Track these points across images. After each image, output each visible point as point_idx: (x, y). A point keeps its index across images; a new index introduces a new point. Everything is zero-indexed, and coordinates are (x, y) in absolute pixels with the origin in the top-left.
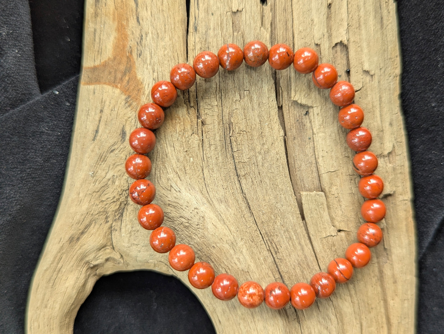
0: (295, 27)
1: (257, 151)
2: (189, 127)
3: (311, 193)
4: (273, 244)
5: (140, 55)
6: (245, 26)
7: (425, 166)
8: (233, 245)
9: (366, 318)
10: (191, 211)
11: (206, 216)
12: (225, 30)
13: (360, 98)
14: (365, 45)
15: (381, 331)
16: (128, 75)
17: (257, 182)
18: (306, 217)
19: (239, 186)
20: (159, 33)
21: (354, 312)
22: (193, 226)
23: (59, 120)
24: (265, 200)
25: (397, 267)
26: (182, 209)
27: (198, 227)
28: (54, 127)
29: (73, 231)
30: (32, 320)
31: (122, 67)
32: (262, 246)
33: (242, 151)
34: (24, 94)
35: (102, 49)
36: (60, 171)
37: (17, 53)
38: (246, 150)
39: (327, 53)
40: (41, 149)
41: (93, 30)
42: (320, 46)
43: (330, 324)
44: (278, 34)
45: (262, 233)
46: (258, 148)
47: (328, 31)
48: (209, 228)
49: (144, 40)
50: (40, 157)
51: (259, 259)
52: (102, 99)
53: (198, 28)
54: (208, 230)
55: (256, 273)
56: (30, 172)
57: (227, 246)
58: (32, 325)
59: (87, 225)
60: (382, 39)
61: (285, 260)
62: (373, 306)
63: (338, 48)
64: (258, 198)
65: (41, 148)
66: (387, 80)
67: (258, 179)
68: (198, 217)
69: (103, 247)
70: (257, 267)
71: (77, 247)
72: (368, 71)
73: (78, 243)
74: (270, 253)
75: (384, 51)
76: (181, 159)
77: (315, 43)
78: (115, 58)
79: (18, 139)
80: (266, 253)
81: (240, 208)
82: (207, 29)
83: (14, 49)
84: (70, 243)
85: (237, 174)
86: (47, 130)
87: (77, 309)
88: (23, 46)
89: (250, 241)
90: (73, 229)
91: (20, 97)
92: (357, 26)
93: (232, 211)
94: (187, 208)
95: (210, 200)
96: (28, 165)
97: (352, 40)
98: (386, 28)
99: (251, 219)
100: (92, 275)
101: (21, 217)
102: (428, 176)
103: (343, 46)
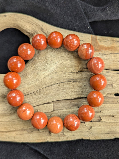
1: (67, 90)
2: (76, 68)
3: (52, 107)
4: (37, 93)
5: (100, 54)
6: (108, 88)
8: (37, 80)
9: (10, 124)
11: (47, 72)
13: (83, 125)
14: (100, 127)
15: (5, 129)
18: (45, 105)
19: (56, 83)
21: (12, 120)
22: (44, 68)
23: (80, 27)
24: (51, 91)
25: (26, 135)
26: (50, 64)
28: (78, 26)
31: (96, 48)
32: (36, 89)
35: (102, 42)
36: (64, 27)
38: (67, 86)
39: (98, 115)
41: (108, 39)
42: (100, 112)
43: (9, 111)
44: (105, 99)
45: (40, 90)
47: (105, 115)
49: (104, 55)
51: (32, 88)
52: (86, 41)
53: (108, 73)
54: (43, 72)
56: (64, 17)
57: (37, 78)
58: (16, 15)
59: (46, 34)
60: (102, 133)
61: (31, 97)
62: (14, 126)
63: (99, 119)
64: (52, 89)
66: (88, 135)
67: (58, 90)
68: (47, 69)
70: (29, 87)
71: (40, 30)
72: (91, 128)
75: (98, 134)
76: (66, 65)
78: (99, 46)
80: (34, 91)
81: (49, 83)
82: (107, 76)
83: (103, 15)
84: (41, 28)
85: (60, 83)
86: (77, 23)
88: (104, 17)
89: (38, 86)
90: (46, 29)
91: (88, 16)
92: (106, 125)
93: (48, 81)
94: (50, 66)
95: (52, 73)
96: (66, 17)
97: (102, 123)
98: (105, 135)
99: (45, 87)
100: (30, 35)
101: (50, 13)
103: (100, 120)
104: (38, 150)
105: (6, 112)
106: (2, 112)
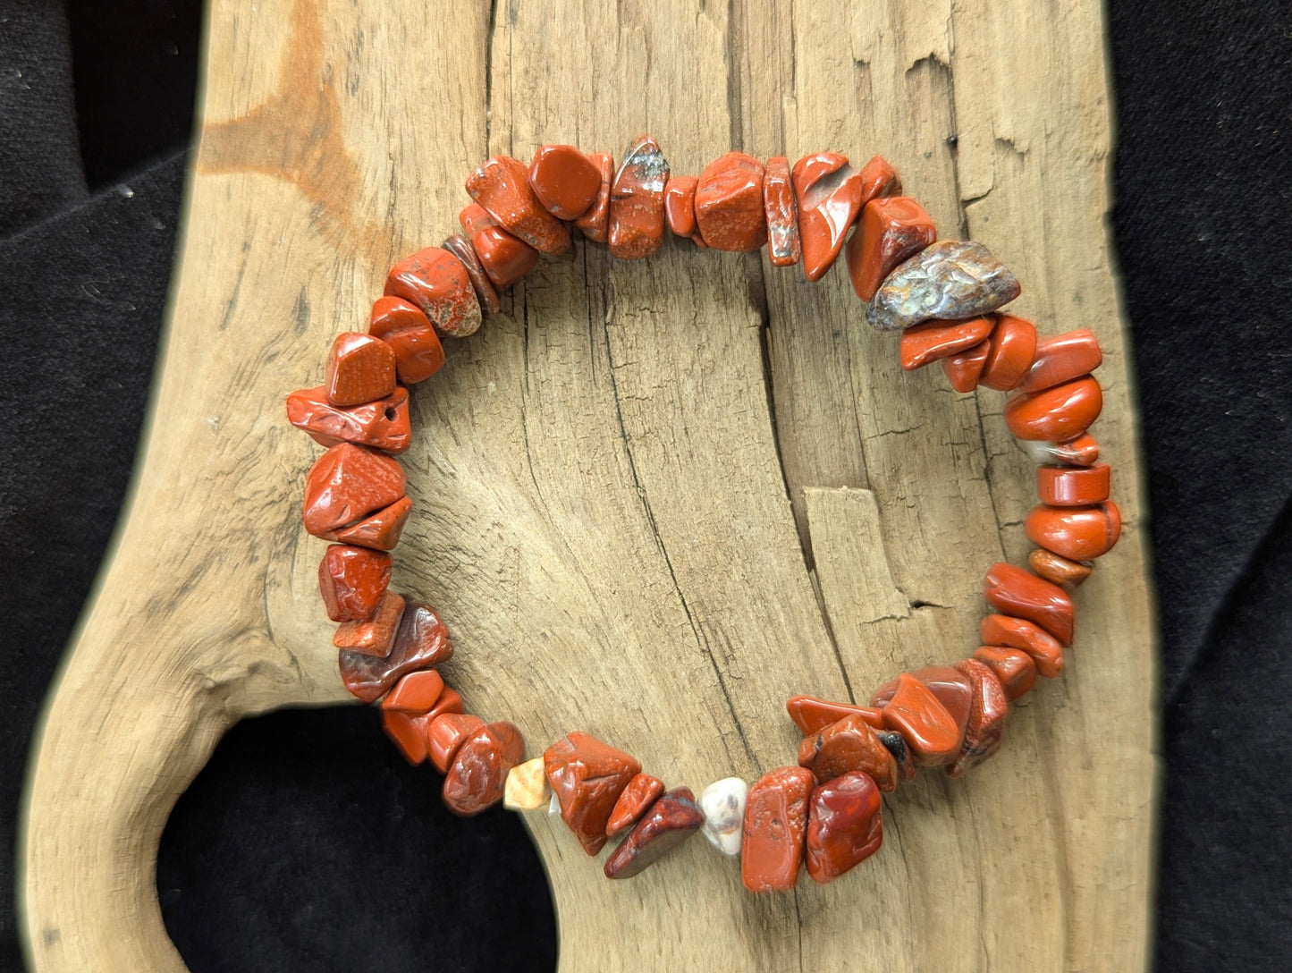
0: (799, 12)
1: (681, 366)
3: (834, 491)
4: (720, 633)
5: (354, 88)
6: (654, 9)
7: (1180, 420)
8: (599, 630)
9: (995, 865)
10: (483, 533)
11: (525, 546)
12: (595, 20)
13: (987, 220)
14: (1000, 64)
15: (1043, 908)
16: (320, 144)
17: (678, 456)
18: (817, 561)
19: (627, 466)
20: (409, 28)
21: (960, 846)
22: (489, 574)
23: (132, 270)
24: (699, 508)
25: (1096, 720)
26: (459, 525)
27: (503, 578)
28: (118, 290)
29: (157, 584)
30: (39, 832)
31: (305, 124)
32: (686, 640)
33: (640, 366)
34: (39, 196)
35: (252, 73)
36: (134, 415)
37: (20, 80)
38: (649, 364)
39: (889, 88)
40: (80, 350)
41: (229, 19)
42: (869, 68)
43: (885, 877)
44: (751, 33)
45: (687, 603)
46: (685, 359)
47: (892, 25)
48: (531, 580)
49: (365, 46)
50: (77, 371)
51: (675, 676)
52: (250, 212)
53: (520, 13)
54: (530, 587)
55: (662, 716)
56: (48, 414)
57: (582, 634)
58: (39, 844)
59: (199, 566)
60: (1054, 48)
61: (753, 681)
62: (1020, 832)
63: (925, 73)
64: (682, 501)
65: (81, 345)
66: (1069, 168)
67: (682, 449)
68: (501, 550)
69: (241, 633)
70: (668, 697)
71: (168, 627)
72: (1009, 141)
73: (173, 617)
74: (710, 661)
75: (1060, 83)
76: (463, 384)
77: (855, 60)
78: (286, 98)
79: (15, 318)
80: (698, 660)
81: (627, 529)
82: (545, 19)
83: (11, 70)
84: (149, 617)
85: (623, 431)
86: (96, 296)
87: (168, 806)
88: (40, 62)
89: (651, 622)
90: (158, 576)
91: (26, 203)
92: (980, 9)
93: (603, 535)
94: (472, 523)
95: (539, 502)
96: (43, 392)
97: (963, 50)
98: (1065, 18)
99: (659, 561)
100: (211, 712)
101: (19, 539)
102: (1188, 450)
103: (938, 68)
104: (1216, 602)
105: (896, 905)
106: (896, 937)
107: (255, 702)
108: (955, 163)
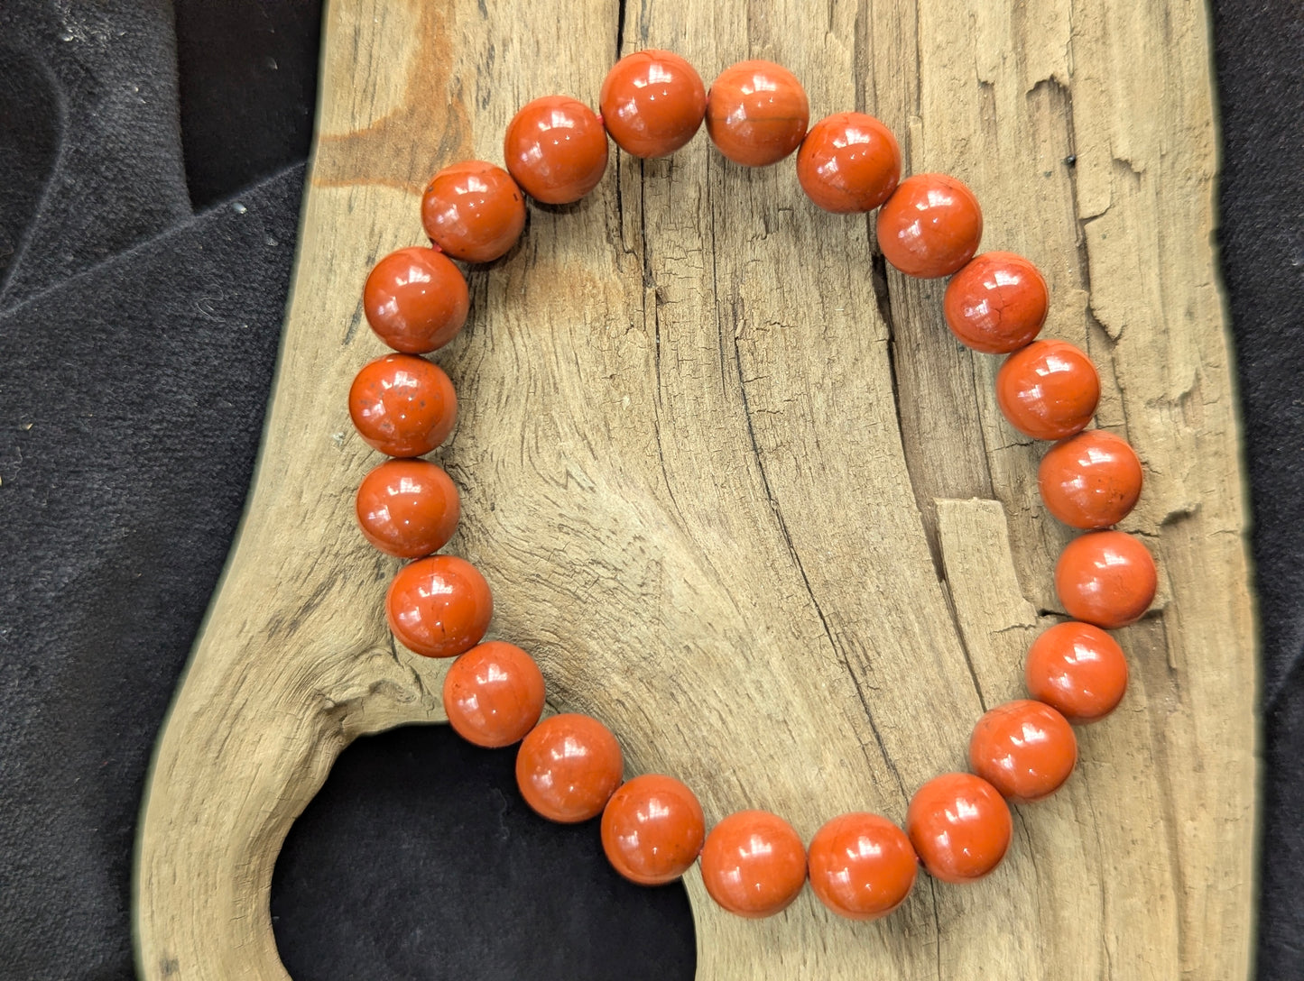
0: (924, 33)
1: (812, 380)
2: (620, 308)
3: (965, 503)
4: (857, 644)
5: (485, 102)
6: (783, 27)
8: (742, 643)
9: (1115, 868)
10: (624, 546)
11: (667, 559)
12: (726, 37)
13: (1104, 237)
14: (1118, 87)
15: (1159, 909)
16: (449, 157)
17: (810, 468)
18: (949, 571)
19: (759, 479)
20: (542, 42)
21: (1084, 850)
22: (630, 588)
23: (245, 287)
24: (832, 520)
25: (1206, 722)
26: (599, 539)
27: (644, 592)
28: (231, 307)
29: (279, 602)
30: (155, 860)
31: (433, 137)
32: (824, 652)
33: (770, 380)
34: (150, 212)
35: (375, 85)
36: (243, 434)
37: (138, 95)
38: (780, 378)
39: (1012, 108)
40: (193, 368)
41: (350, 31)
42: (993, 89)
43: (1017, 881)
44: (876, 53)
45: (824, 614)
46: (816, 372)
47: (1015, 48)
48: (674, 592)
49: (497, 60)
50: (189, 390)
51: (816, 688)
52: (374, 225)
53: (651, 29)
54: (673, 600)
55: (807, 727)
56: (161, 433)
57: (725, 646)
58: (155, 872)
59: (322, 584)
60: (1169, 72)
61: (891, 691)
62: (1137, 835)
63: (1044, 96)
64: (815, 514)
65: (195, 364)
66: (1181, 188)
67: (814, 462)
68: (643, 563)
69: (365, 651)
70: (811, 708)
71: (290, 648)
72: (1126, 161)
73: (295, 637)
74: (848, 672)
75: (1174, 105)
76: (598, 398)
77: (979, 80)
78: (412, 111)
79: (130, 336)
80: (836, 671)
81: (762, 541)
82: (677, 35)
83: (129, 84)
84: (270, 636)
85: (754, 445)
86: (210, 313)
87: (284, 832)
88: (154, 77)
89: (790, 634)
90: (279, 595)
91: (137, 220)
92: (1099, 34)
93: (740, 548)
94: (613, 537)
95: (677, 515)
96: (156, 411)
97: (1082, 73)
98: (1178, 43)
99: (794, 573)
100: (328, 733)
101: (129, 562)
103: (1058, 90)
105: (1028, 909)
106: (1029, 942)
107: (372, 723)
108: (1074, 183)
